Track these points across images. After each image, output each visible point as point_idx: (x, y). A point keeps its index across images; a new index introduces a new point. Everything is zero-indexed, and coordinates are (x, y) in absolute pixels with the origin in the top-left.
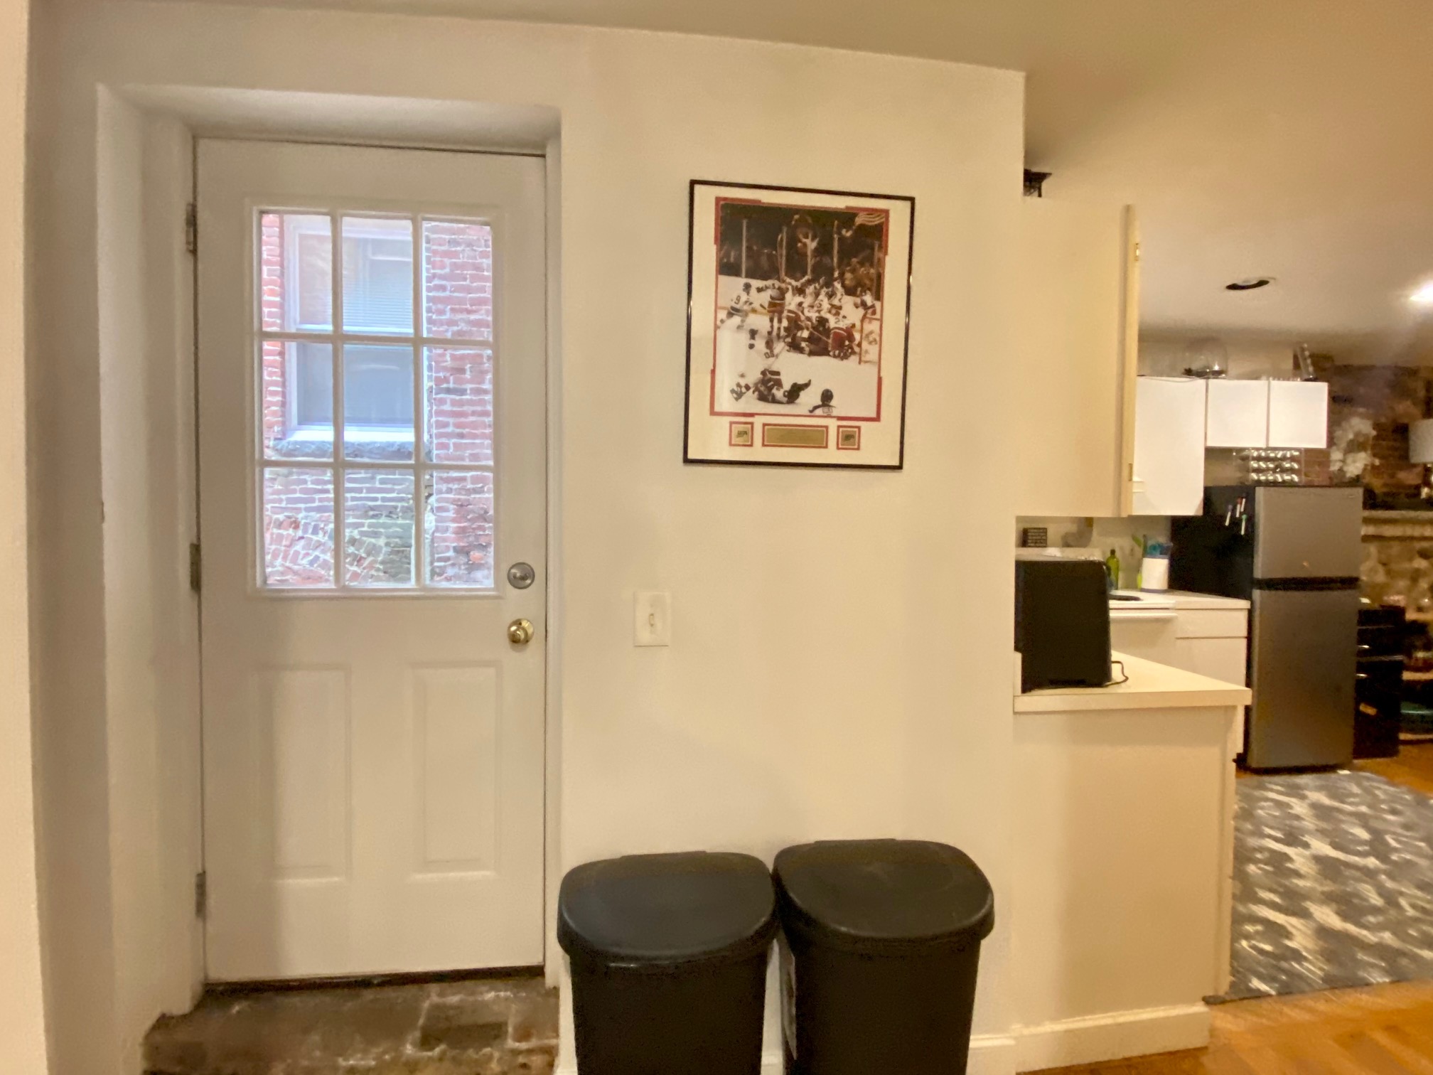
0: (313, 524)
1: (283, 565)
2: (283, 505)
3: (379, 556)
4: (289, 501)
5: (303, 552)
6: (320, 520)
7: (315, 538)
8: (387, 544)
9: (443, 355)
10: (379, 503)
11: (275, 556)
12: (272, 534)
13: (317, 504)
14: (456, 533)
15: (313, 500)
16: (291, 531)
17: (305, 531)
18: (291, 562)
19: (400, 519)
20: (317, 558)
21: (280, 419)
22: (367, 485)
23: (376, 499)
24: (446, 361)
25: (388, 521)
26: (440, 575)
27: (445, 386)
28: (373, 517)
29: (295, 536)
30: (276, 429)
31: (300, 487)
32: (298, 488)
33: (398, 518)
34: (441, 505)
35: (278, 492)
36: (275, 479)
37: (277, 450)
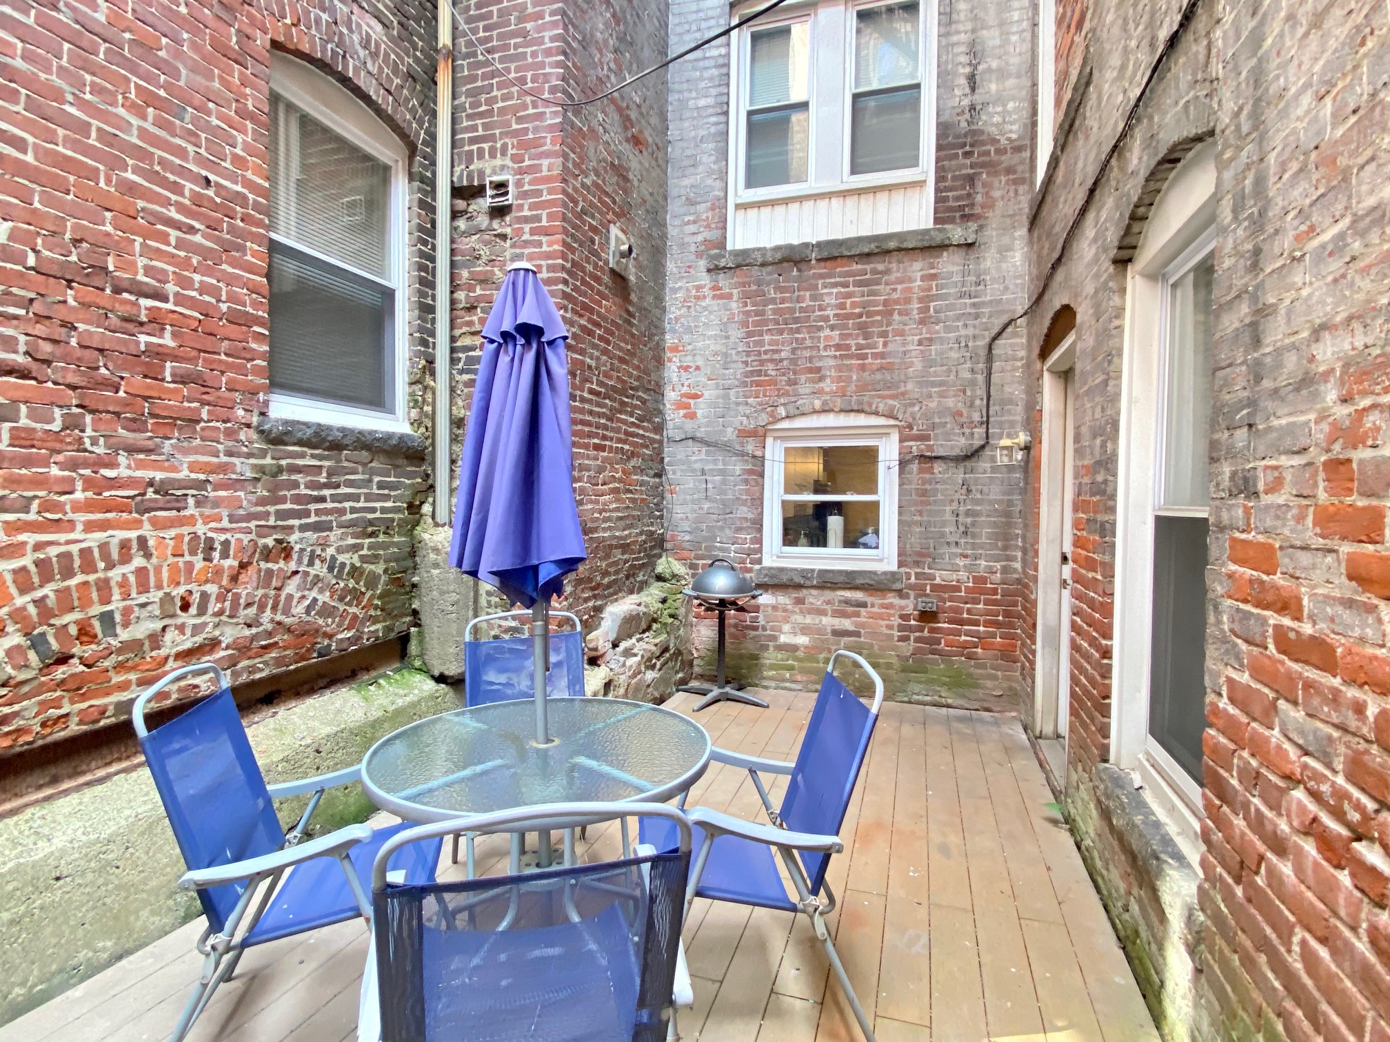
0: (308, 549)
2: (272, 522)
4: (281, 515)
5: (299, 594)
7: (312, 571)
8: (386, 571)
10: (378, 515)
11: (262, 608)
12: (260, 570)
13: (313, 519)
15: (307, 514)
16: (282, 564)
17: (300, 561)
18: (283, 614)
20: (315, 600)
22: (365, 491)
23: (373, 510)
25: (386, 539)
29: (286, 571)
30: (260, 396)
31: (292, 492)
32: (288, 494)
35: (262, 502)
36: (257, 480)
37: (262, 432)
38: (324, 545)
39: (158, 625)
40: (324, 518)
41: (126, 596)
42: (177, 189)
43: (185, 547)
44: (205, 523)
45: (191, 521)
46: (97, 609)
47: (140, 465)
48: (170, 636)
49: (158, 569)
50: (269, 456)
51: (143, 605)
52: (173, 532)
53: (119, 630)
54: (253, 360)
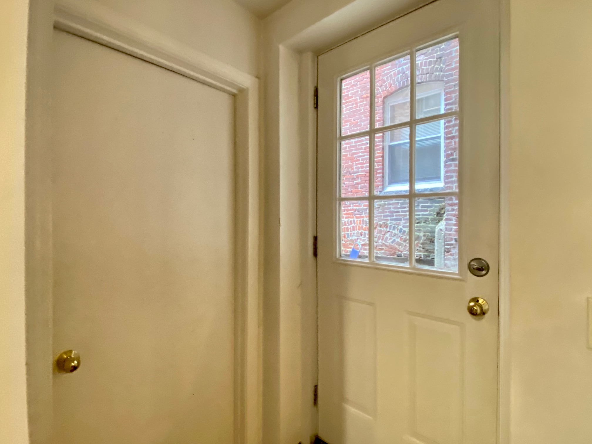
0: (393, 226)
1: (381, 242)
2: (382, 218)
3: (420, 241)
4: (384, 216)
5: (389, 237)
6: (396, 224)
7: (394, 232)
8: (424, 236)
9: (451, 142)
10: (420, 217)
11: (379, 239)
12: (378, 230)
13: (395, 217)
14: (456, 231)
15: (393, 216)
16: (385, 229)
17: (390, 229)
19: (430, 224)
20: (394, 240)
21: (381, 183)
24: (452, 145)
25: (424, 225)
26: (448, 252)
27: (451, 157)
28: (418, 223)
29: (386, 231)
30: (380, 187)
31: (388, 210)
32: (387, 211)
33: (429, 223)
34: (449, 217)
35: (380, 213)
36: (379, 207)
38: (399, 225)
39: (356, 238)
40: (398, 217)
41: (351, 231)
42: (361, 149)
43: (362, 222)
44: (366, 218)
45: (363, 217)
46: (346, 233)
47: (355, 206)
48: (359, 240)
49: (356, 227)
50: (382, 201)
51: (354, 233)
52: (359, 220)
53: (350, 237)
54: (378, 179)
